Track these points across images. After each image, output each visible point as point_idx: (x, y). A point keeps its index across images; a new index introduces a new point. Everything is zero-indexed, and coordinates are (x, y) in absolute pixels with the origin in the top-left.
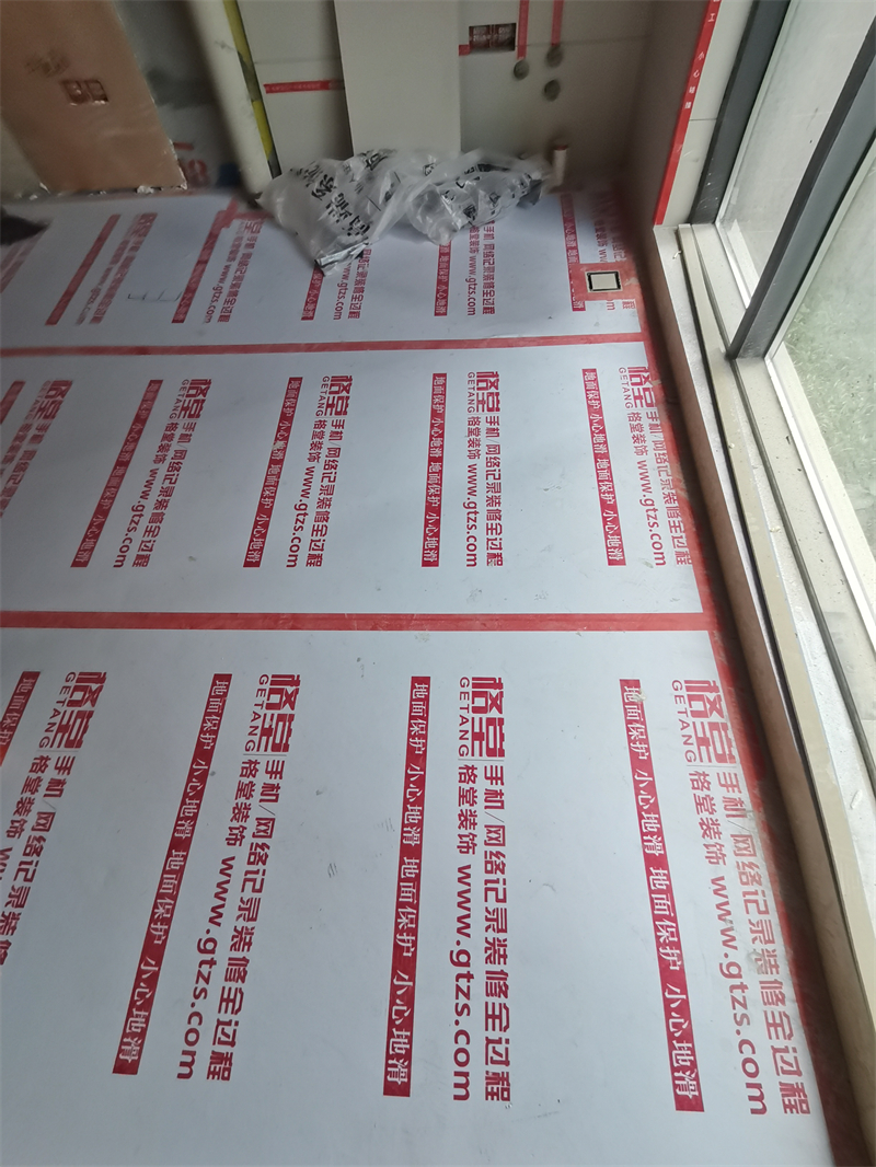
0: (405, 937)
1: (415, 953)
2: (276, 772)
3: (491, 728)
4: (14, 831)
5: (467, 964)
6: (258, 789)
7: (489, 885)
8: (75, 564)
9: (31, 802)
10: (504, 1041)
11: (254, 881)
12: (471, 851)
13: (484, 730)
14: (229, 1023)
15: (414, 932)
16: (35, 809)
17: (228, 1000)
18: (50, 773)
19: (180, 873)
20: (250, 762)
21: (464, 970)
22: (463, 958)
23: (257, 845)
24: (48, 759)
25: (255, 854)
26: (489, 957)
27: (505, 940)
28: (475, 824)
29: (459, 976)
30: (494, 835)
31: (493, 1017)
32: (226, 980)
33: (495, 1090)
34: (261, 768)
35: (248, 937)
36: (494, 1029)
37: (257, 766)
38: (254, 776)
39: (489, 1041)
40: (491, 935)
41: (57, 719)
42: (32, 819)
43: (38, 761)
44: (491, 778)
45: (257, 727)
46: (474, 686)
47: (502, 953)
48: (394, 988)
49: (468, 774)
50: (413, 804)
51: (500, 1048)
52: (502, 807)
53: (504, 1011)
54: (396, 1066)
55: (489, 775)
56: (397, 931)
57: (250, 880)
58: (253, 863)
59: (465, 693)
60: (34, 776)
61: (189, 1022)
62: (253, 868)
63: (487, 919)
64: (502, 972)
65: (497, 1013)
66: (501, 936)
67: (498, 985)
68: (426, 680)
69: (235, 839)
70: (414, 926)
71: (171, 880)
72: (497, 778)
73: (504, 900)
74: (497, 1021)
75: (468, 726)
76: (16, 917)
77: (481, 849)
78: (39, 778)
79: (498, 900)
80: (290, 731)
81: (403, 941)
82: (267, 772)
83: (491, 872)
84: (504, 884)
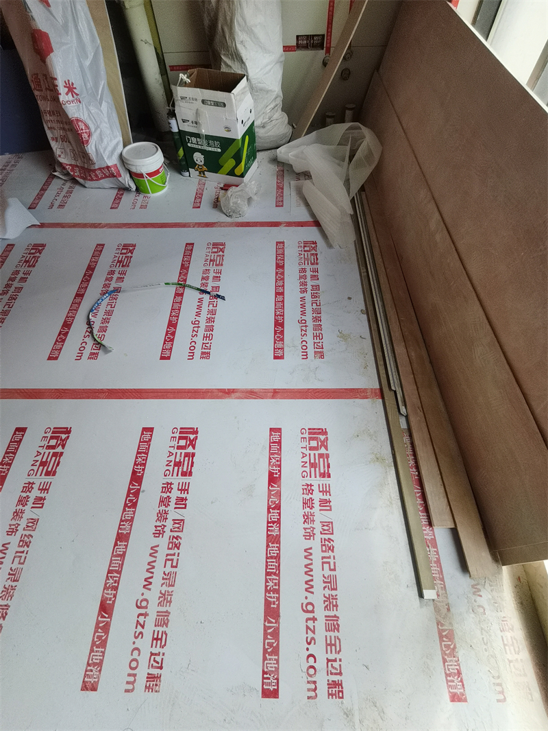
0: (272, 595)
1: (278, 605)
2: (184, 489)
3: (321, 460)
4: (12, 531)
5: (312, 612)
6: (173, 501)
7: (325, 560)
8: (50, 358)
9: (22, 512)
10: (338, 660)
11: (172, 560)
12: (312, 538)
13: (317, 461)
14: (159, 654)
15: (277, 591)
16: (25, 516)
17: (157, 639)
18: (35, 493)
19: (123, 556)
20: (168, 484)
21: (311, 615)
22: (310, 608)
23: (174, 537)
24: (33, 483)
25: (172, 543)
26: (326, 607)
27: (336, 595)
28: (314, 521)
29: (307, 620)
30: (326, 528)
31: (331, 645)
32: (155, 626)
33: (334, 692)
34: (175, 487)
35: (169, 597)
36: (331, 653)
37: (172, 486)
38: (170, 492)
39: (328, 660)
40: (327, 592)
41: (39, 458)
42: (23, 523)
43: (27, 485)
44: (322, 492)
45: (171, 461)
46: (310, 433)
47: (334, 603)
48: (266, 628)
49: (308, 489)
50: (273, 509)
51: (336, 665)
52: (330, 510)
53: (337, 641)
54: (269, 679)
55: (321, 490)
56: (266, 591)
57: (169, 560)
58: (171, 549)
59: (304, 438)
60: (24, 495)
61: (132, 655)
62: (171, 552)
63: (324, 582)
64: (335, 616)
65: (333, 642)
66: (334, 593)
67: (333, 624)
68: (279, 430)
69: (159, 533)
70: (277, 587)
71: (118, 561)
72: (326, 492)
73: (334, 570)
74: (333, 647)
75: (306, 459)
76: (13, 588)
77: (318, 537)
78: (27, 496)
79: (331, 570)
80: (193, 463)
81: (270, 597)
82: (178, 490)
83: (325, 551)
84: (334, 558)
